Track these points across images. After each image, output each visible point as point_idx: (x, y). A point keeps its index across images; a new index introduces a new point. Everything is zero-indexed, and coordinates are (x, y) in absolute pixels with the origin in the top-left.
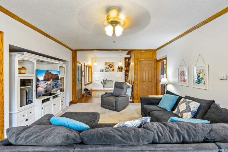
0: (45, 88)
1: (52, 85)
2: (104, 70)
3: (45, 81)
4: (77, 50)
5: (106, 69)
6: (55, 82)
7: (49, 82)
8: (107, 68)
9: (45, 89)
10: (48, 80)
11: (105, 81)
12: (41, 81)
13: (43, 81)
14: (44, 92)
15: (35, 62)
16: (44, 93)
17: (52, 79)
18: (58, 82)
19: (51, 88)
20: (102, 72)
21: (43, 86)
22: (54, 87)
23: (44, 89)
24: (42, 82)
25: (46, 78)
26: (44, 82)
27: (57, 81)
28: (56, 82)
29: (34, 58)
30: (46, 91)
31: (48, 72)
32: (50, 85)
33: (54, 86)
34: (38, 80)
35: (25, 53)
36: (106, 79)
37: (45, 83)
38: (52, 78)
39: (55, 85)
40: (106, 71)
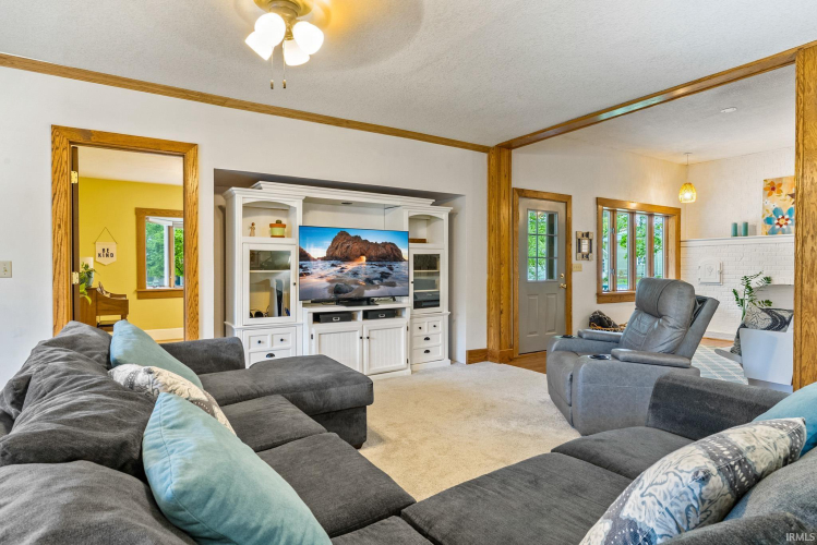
0: (330, 281)
1: (362, 276)
2: (762, 228)
3: (332, 262)
4: (508, 147)
5: (768, 221)
6: (380, 266)
7: (350, 266)
8: (776, 211)
9: (334, 285)
10: (347, 259)
11: (760, 289)
12: (314, 260)
13: (324, 259)
14: (326, 292)
15: (298, 205)
16: (327, 295)
17: (364, 258)
18: (395, 269)
19: (356, 283)
20: (741, 240)
21: (323, 273)
22: (376, 282)
23: (328, 284)
24: (321, 264)
25: (337, 253)
26: (328, 264)
27: (388, 263)
28: (385, 269)
29: (293, 196)
30: (337, 291)
31: (348, 235)
32: (355, 274)
33: (376, 279)
34: (304, 256)
35: (262, 184)
36: (768, 280)
37: (333, 265)
38: (363, 255)
39: (378, 276)
40: (773, 232)
